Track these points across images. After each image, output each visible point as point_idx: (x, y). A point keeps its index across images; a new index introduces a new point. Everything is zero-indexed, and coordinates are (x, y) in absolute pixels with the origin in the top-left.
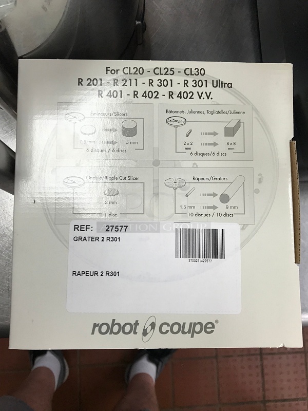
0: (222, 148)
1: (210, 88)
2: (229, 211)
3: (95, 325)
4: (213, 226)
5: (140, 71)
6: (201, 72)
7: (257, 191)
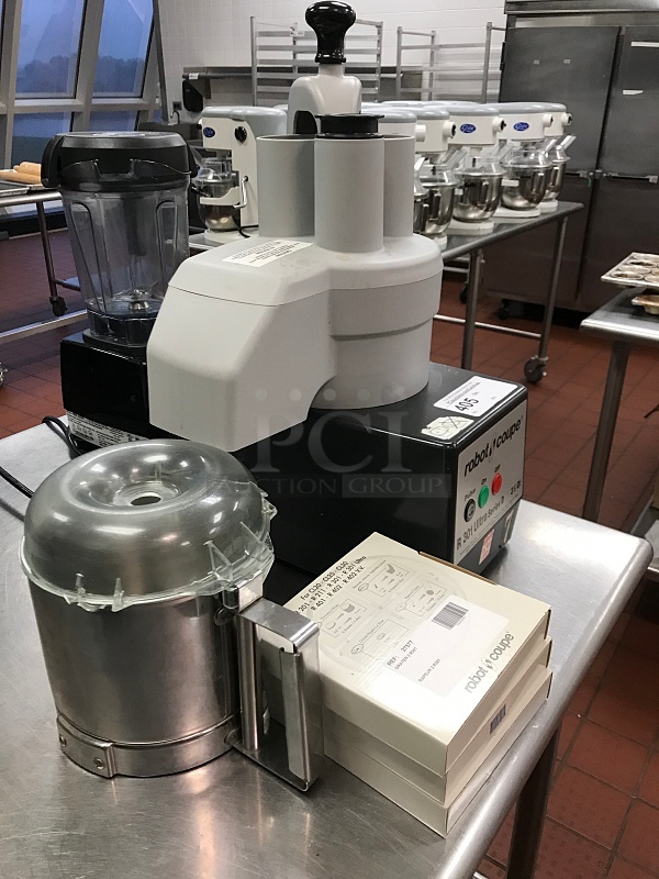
0: (397, 579)
1: (358, 566)
2: (440, 594)
3: (466, 688)
4: (444, 605)
5: (318, 586)
6: (344, 564)
7: (437, 579)
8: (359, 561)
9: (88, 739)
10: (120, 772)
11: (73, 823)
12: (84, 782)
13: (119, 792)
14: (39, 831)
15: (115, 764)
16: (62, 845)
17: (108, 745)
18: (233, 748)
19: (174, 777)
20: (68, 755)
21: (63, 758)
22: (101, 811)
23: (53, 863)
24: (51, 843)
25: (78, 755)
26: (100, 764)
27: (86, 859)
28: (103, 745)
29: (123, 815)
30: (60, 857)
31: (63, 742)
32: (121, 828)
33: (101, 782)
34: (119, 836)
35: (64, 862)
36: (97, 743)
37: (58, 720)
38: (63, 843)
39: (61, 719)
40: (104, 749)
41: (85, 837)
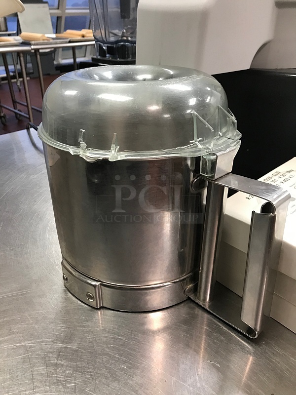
8: (289, 172)
9: (82, 278)
10: (105, 305)
11: (69, 338)
12: (79, 309)
13: (103, 320)
14: (42, 342)
15: (101, 300)
16: (59, 355)
17: (98, 284)
18: (189, 299)
19: (145, 315)
20: (68, 289)
21: (65, 291)
22: (90, 332)
23: (51, 369)
24: (51, 353)
25: (76, 289)
26: (91, 297)
27: (76, 369)
28: (94, 283)
29: (106, 337)
30: (56, 365)
31: (65, 279)
32: (105, 347)
33: (91, 311)
34: (103, 354)
35: (59, 370)
36: (90, 281)
37: (62, 263)
38: (60, 353)
39: (65, 262)
40: (95, 286)
41: (76, 351)
